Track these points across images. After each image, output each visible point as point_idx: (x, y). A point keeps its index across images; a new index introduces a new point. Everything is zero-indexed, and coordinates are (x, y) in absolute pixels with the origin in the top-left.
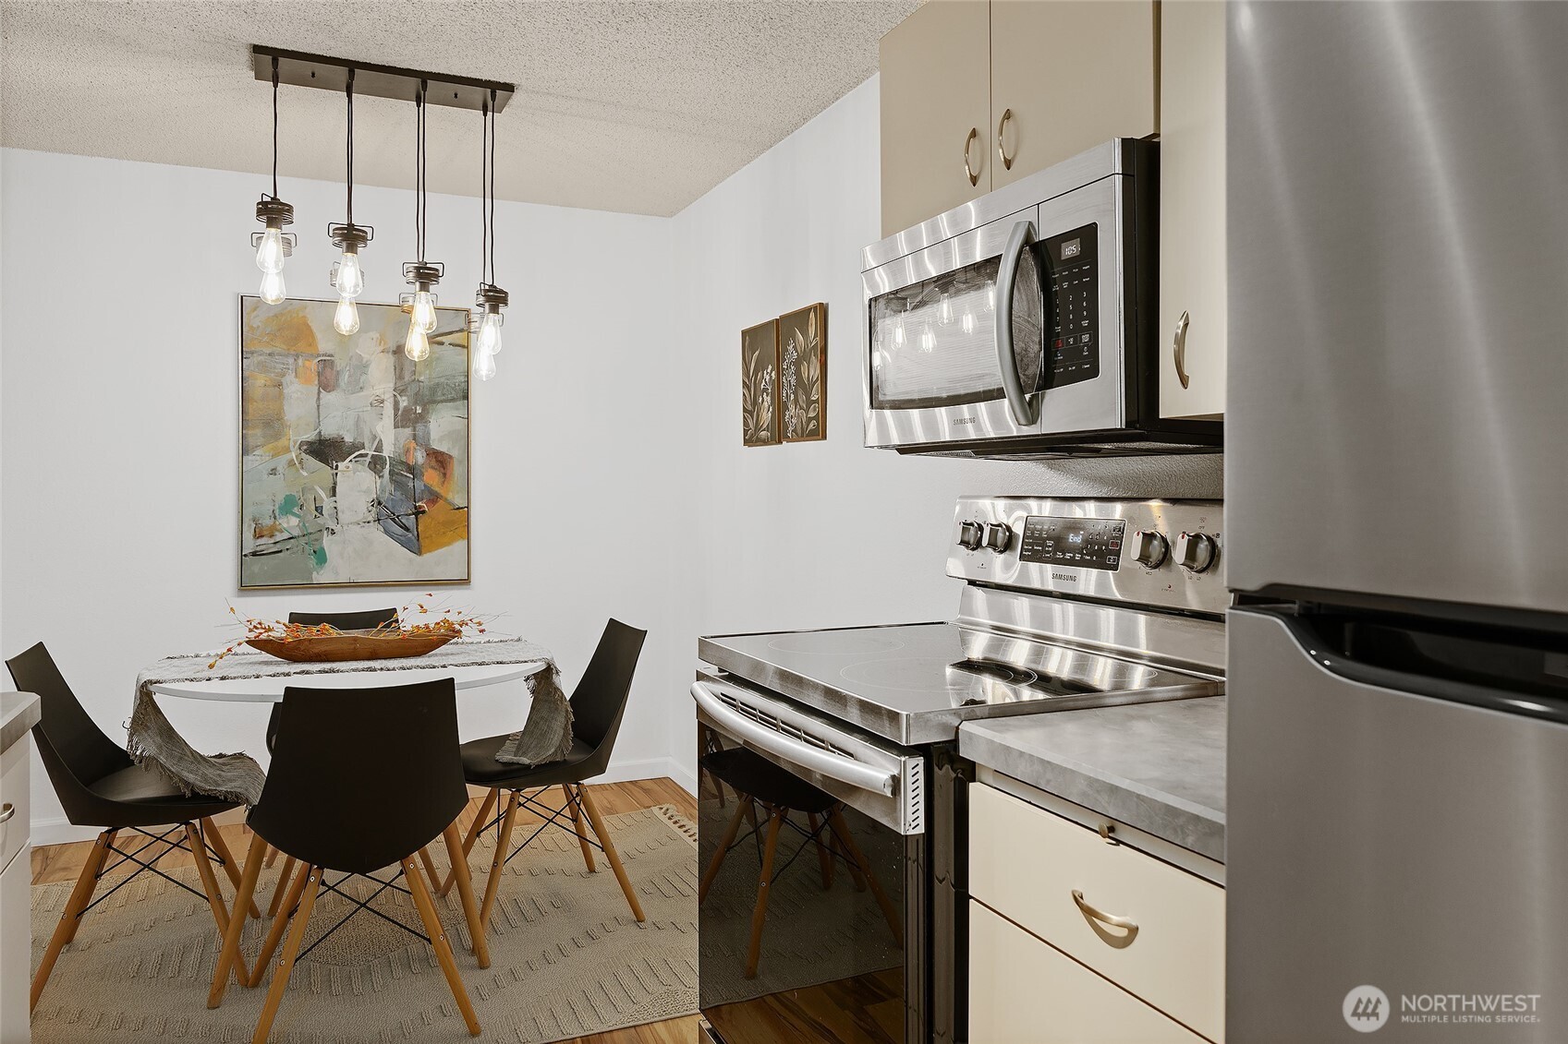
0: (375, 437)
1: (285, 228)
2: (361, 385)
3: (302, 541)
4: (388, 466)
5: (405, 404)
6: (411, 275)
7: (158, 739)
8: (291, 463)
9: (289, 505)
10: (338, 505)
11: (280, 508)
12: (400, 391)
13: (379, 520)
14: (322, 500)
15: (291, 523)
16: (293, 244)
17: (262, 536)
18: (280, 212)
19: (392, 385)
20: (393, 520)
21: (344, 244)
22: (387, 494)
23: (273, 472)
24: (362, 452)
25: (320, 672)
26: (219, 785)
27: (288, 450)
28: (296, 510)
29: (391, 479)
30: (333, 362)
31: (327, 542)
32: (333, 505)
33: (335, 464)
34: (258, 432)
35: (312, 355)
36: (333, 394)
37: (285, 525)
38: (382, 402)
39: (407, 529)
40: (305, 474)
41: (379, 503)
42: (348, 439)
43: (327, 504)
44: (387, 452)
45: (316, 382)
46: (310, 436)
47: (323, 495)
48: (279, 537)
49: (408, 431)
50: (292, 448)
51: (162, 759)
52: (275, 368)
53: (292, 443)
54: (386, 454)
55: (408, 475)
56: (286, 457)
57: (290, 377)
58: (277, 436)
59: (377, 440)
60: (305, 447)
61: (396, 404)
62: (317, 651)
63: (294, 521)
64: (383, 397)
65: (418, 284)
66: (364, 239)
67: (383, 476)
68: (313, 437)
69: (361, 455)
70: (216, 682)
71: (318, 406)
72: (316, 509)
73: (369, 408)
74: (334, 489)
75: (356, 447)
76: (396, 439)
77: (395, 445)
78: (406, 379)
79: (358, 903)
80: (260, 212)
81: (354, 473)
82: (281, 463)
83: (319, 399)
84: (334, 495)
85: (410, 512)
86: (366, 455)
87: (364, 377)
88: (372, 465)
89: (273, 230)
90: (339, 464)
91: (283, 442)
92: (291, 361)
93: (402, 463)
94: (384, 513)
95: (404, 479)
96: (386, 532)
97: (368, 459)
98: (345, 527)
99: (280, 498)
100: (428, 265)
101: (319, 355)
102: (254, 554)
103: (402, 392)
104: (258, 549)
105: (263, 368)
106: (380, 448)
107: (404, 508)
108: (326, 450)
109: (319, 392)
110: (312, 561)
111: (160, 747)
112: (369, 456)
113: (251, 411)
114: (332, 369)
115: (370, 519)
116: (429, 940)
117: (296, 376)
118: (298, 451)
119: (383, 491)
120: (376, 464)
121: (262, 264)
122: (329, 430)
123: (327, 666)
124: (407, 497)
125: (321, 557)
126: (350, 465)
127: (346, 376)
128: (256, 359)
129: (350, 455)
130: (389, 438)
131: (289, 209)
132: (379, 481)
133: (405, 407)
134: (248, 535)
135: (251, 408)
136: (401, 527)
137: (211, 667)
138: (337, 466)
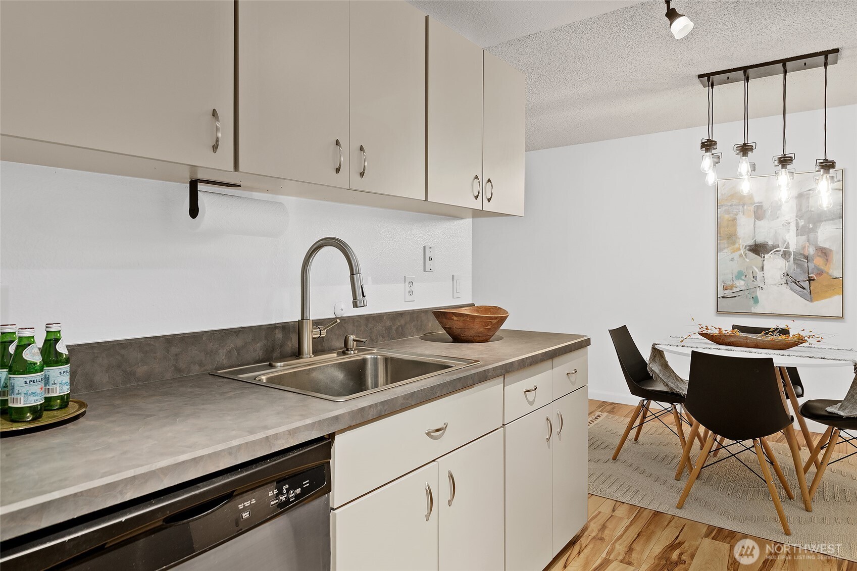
0: (785, 241)
1: (714, 151)
2: (778, 216)
3: (747, 292)
4: (792, 256)
5: (802, 224)
6: (776, 162)
7: (660, 368)
8: (741, 256)
9: (740, 275)
10: (765, 275)
11: (736, 277)
12: (799, 216)
13: (787, 283)
14: (757, 273)
15: (741, 284)
16: (721, 157)
17: (727, 289)
18: (710, 145)
19: (795, 215)
20: (795, 283)
21: (741, 153)
22: (792, 271)
23: (732, 260)
24: (778, 249)
25: (725, 350)
26: (683, 391)
27: (739, 249)
28: (743, 277)
29: (795, 263)
30: (762, 206)
31: (759, 293)
32: (762, 275)
33: (763, 255)
34: (725, 241)
35: (751, 204)
36: (762, 221)
37: (738, 285)
38: (789, 223)
39: (804, 288)
40: (748, 260)
41: (788, 275)
42: (770, 243)
43: (759, 274)
44: (792, 249)
45: (754, 216)
46: (751, 242)
47: (757, 270)
48: (735, 290)
49: (804, 238)
50: (741, 249)
51: (661, 376)
52: (733, 211)
53: (741, 246)
54: (791, 250)
55: (805, 260)
56: (739, 253)
57: (741, 215)
58: (734, 243)
59: (787, 242)
60: (748, 248)
61: (797, 224)
62: (728, 341)
63: (742, 283)
64: (789, 221)
65: (780, 166)
66: (752, 149)
67: (789, 261)
68: (752, 243)
69: (777, 251)
70: (680, 348)
71: (754, 228)
72: (753, 277)
73: (782, 227)
74: (763, 268)
75: (774, 247)
76: (797, 242)
77: (796, 245)
78: (803, 211)
79: (731, 454)
80: (702, 147)
81: (774, 260)
82: (736, 255)
83: (755, 224)
84: (763, 271)
85: (805, 280)
86: (780, 251)
87: (779, 212)
88: (784, 256)
89: (708, 153)
90: (765, 256)
91: (737, 246)
92: (741, 207)
93: (801, 254)
94: (790, 280)
95: (802, 262)
96: (791, 289)
97: (781, 253)
98: (768, 286)
99: (736, 272)
100: (786, 156)
101: (755, 203)
102: (723, 297)
103: (801, 218)
104: (725, 295)
105: (728, 212)
106: (788, 247)
107: (802, 277)
108: (758, 249)
109: (755, 221)
110: (752, 301)
111: (660, 371)
112: (782, 251)
113: (721, 232)
114: (762, 210)
115: (783, 283)
116: (765, 481)
117: (743, 214)
118: (744, 250)
119: (790, 268)
120: (786, 255)
121: (703, 170)
122: (760, 239)
123: (729, 347)
124: (803, 272)
125: (756, 300)
126: (771, 256)
127: (769, 212)
128: (724, 208)
129: (771, 251)
130: (793, 242)
131: (715, 143)
132: (787, 263)
133: (802, 225)
134: (720, 288)
135: (721, 231)
136: (800, 287)
137: (682, 341)
138: (764, 256)
